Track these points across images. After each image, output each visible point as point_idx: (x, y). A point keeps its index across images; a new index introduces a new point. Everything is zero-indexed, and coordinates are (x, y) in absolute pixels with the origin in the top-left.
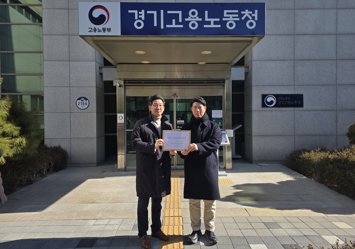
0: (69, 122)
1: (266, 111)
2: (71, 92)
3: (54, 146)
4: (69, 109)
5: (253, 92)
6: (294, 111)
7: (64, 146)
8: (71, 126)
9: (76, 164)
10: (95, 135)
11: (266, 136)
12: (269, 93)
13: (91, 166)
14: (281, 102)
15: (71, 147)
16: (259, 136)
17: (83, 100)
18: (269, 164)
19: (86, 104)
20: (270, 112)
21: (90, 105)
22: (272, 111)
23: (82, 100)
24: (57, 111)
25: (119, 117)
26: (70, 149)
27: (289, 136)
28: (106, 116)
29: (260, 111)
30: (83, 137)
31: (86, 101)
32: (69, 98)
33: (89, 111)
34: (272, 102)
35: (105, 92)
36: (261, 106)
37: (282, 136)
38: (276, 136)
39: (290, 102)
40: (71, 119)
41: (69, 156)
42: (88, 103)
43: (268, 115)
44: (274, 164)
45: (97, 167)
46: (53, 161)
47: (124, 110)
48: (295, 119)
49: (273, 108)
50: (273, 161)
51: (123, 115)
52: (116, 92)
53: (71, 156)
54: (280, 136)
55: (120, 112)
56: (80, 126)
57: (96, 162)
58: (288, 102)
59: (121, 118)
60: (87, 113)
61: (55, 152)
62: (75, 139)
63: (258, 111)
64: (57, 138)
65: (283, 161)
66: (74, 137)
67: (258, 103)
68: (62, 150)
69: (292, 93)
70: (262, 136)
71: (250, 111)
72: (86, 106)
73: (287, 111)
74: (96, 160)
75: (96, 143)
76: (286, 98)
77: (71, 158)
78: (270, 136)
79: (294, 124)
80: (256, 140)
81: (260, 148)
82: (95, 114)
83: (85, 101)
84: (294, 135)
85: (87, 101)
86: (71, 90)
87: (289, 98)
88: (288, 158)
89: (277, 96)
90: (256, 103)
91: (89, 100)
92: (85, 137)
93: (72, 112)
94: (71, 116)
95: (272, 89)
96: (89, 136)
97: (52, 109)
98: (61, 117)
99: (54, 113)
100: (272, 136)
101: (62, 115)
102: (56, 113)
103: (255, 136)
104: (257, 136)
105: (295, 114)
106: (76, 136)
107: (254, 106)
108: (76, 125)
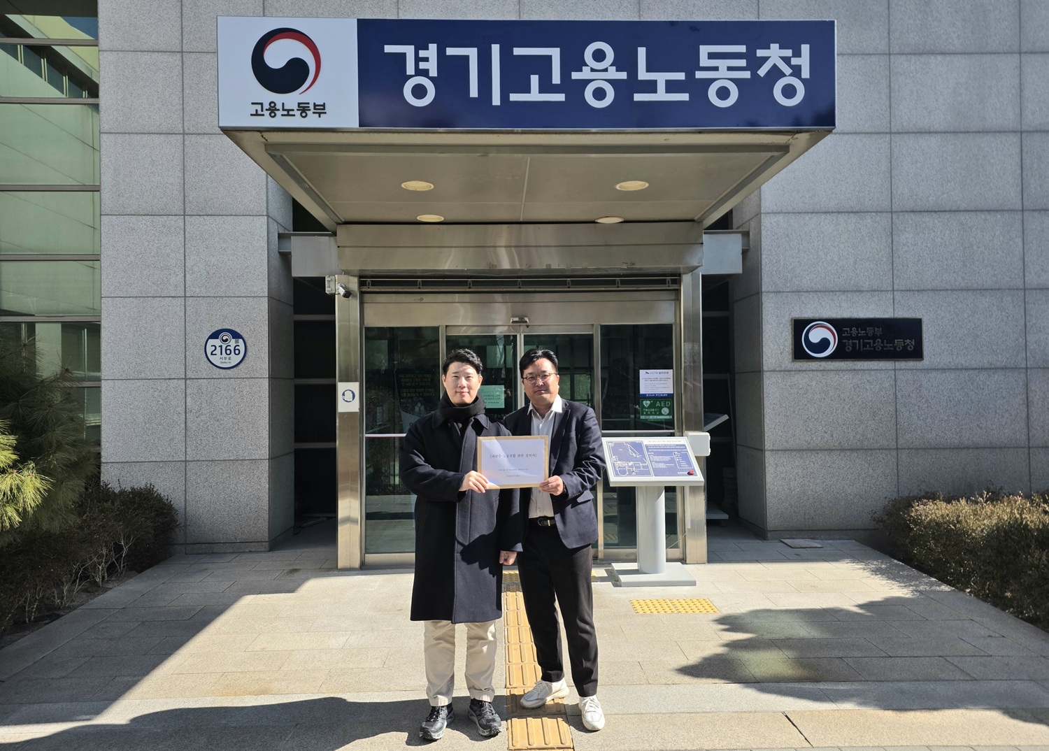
0: (181, 409)
1: (805, 371)
2: (188, 312)
3: (133, 489)
4: (183, 367)
5: (764, 311)
6: (895, 370)
7: (167, 486)
8: (188, 423)
9: (203, 546)
10: (264, 452)
11: (808, 450)
12: (817, 316)
13: (250, 551)
14: (854, 345)
15: (185, 491)
16: (785, 450)
17: (226, 340)
18: (817, 539)
19: (237, 352)
20: (819, 374)
21: (249, 353)
22: (825, 373)
23: (224, 338)
24: (143, 375)
25: (343, 394)
26: (183, 497)
27: (879, 449)
28: (297, 388)
29: (788, 371)
30: (225, 456)
31: (237, 342)
32: (183, 332)
33: (246, 373)
34: (824, 344)
35: (296, 312)
36: (790, 357)
37: (858, 449)
38: (838, 450)
39: (883, 342)
40: (189, 399)
41: (180, 519)
42: (242, 348)
43: (814, 384)
44: (834, 539)
45: (270, 554)
46: (127, 538)
47: (358, 371)
48: (899, 396)
49: (830, 363)
50: (830, 530)
51: (355, 386)
52: (334, 313)
53: (186, 520)
54: (852, 450)
55: (347, 379)
56: (217, 423)
57: (267, 540)
58: (874, 343)
59: (349, 396)
60: (238, 381)
61: (135, 509)
62: (199, 463)
63: (780, 371)
64: (143, 459)
65: (864, 529)
66: (198, 457)
67: (782, 347)
68: (159, 499)
69: (888, 315)
70: (795, 450)
71: (758, 372)
72: (235, 359)
73: (873, 373)
74: (267, 530)
75: (266, 475)
76: (870, 330)
77: (185, 526)
78: (820, 450)
79: (896, 412)
80: (776, 465)
81: (790, 489)
82: (265, 384)
83: (233, 342)
84: (897, 449)
85: (241, 340)
86: (188, 308)
87: (879, 331)
88: (880, 521)
89: (839, 325)
90: (776, 347)
91: (246, 339)
92: (232, 458)
93: (190, 379)
94: (189, 391)
95: (823, 303)
96: (245, 455)
97: (126, 367)
98: (156, 393)
99: (133, 381)
100: (826, 450)
101: (159, 388)
102: (141, 382)
103: (775, 450)
104: (778, 450)
105: (898, 383)
106: (203, 454)
107: (769, 355)
108: (203, 418)
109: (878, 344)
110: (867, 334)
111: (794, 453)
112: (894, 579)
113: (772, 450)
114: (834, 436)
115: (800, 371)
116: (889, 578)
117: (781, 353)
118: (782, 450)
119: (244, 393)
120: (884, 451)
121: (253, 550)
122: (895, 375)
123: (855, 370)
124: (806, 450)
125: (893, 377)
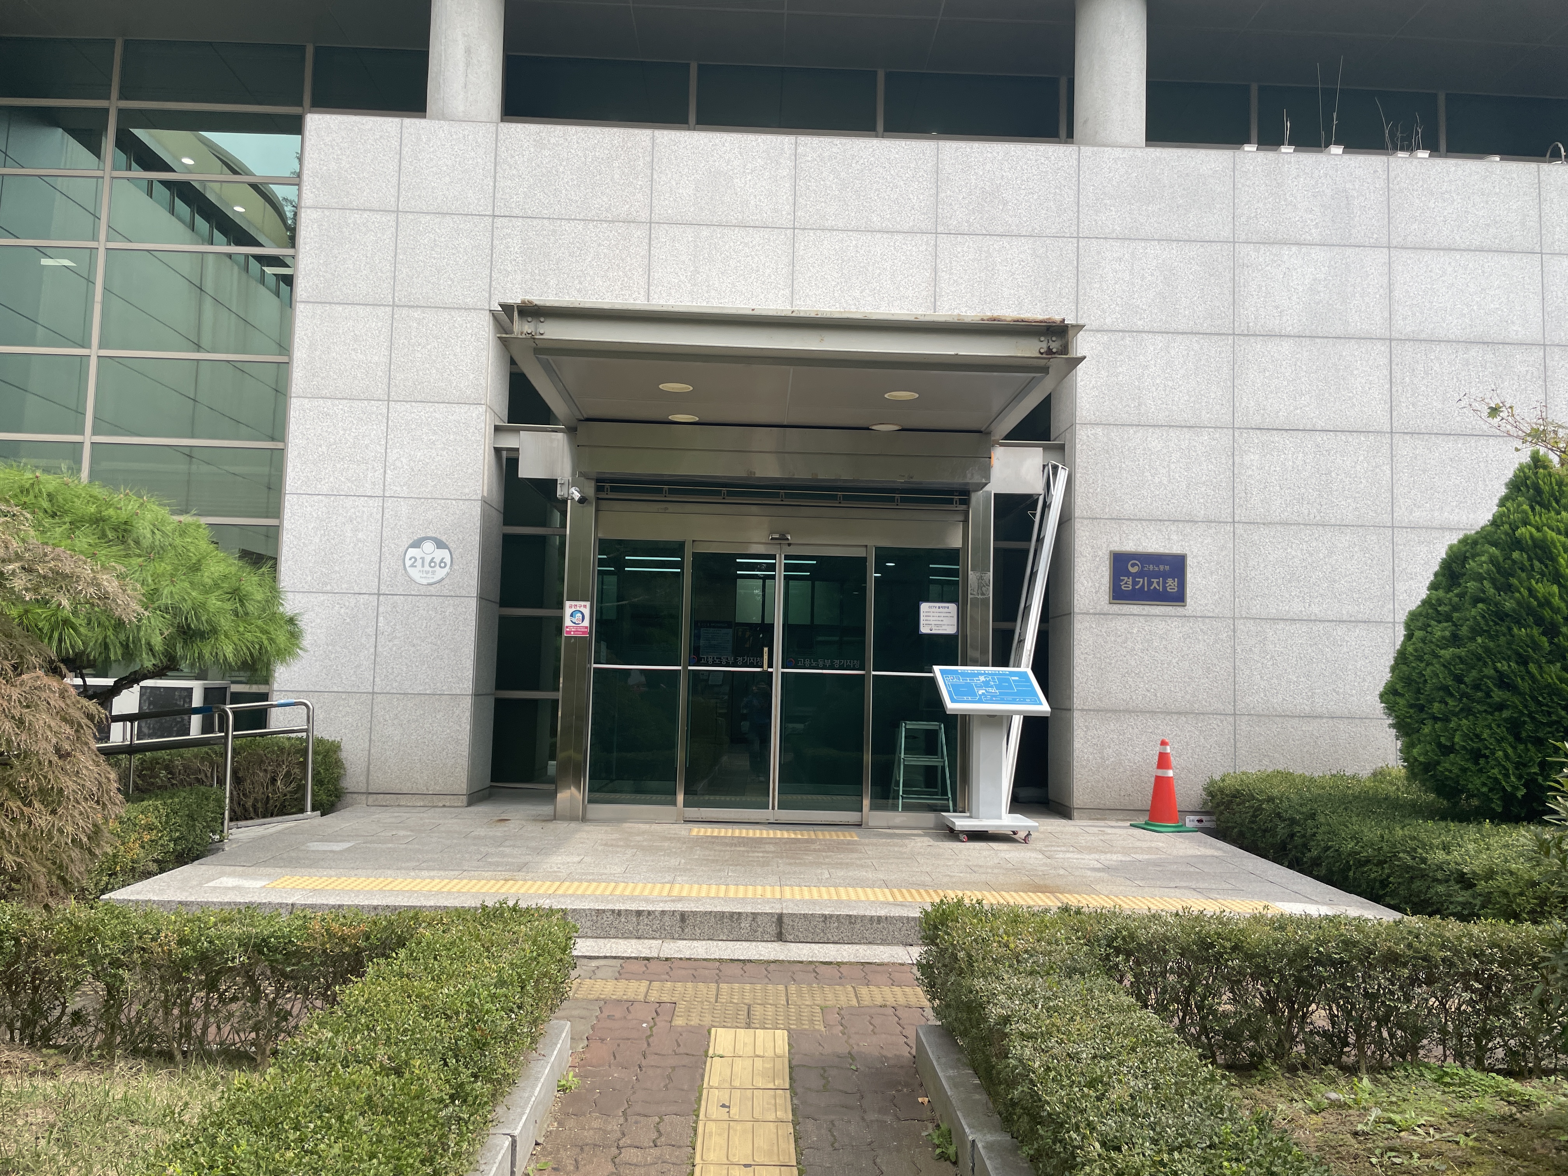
0: (371, 631)
1: (1125, 615)
2: (387, 516)
4: (376, 580)
5: (1076, 540)
6: (1234, 618)
8: (379, 647)
9: (388, 797)
10: (467, 686)
11: (1126, 711)
13: (444, 806)
15: (371, 729)
16: (1098, 711)
17: (430, 550)
19: (443, 565)
20: (1142, 619)
21: (456, 567)
22: (1148, 619)
23: (428, 548)
24: (329, 588)
25: (572, 615)
27: (1213, 714)
29: (1104, 614)
30: (419, 689)
31: (442, 553)
32: (379, 539)
33: (450, 591)
35: (506, 523)
36: (1107, 597)
37: (1187, 713)
38: (1161, 712)
40: (381, 619)
42: (448, 560)
43: (1135, 631)
45: (469, 809)
48: (1239, 650)
49: (1155, 606)
51: (585, 607)
52: (565, 524)
53: (369, 764)
54: (1179, 713)
55: (576, 597)
56: (413, 649)
57: (465, 792)
59: (577, 616)
60: (441, 599)
62: (389, 696)
63: (1095, 614)
64: (322, 689)
66: (388, 689)
67: (1097, 585)
70: (1110, 711)
71: (1067, 614)
72: (439, 573)
73: (1207, 620)
74: (465, 781)
75: (468, 714)
77: (367, 771)
78: (1141, 712)
79: (1235, 669)
80: (1087, 727)
81: (1102, 758)
82: (473, 604)
83: (437, 553)
84: (1235, 714)
85: (446, 551)
86: (386, 511)
90: (1090, 584)
91: (452, 550)
92: (428, 692)
93: (384, 594)
94: (381, 609)
95: (1149, 534)
96: (444, 688)
97: (309, 578)
98: (342, 610)
99: (317, 595)
100: (1148, 712)
101: (347, 604)
102: (326, 597)
103: (1086, 710)
104: (1090, 710)
105: (1238, 633)
106: (395, 684)
107: (1082, 594)
108: (396, 642)
111: (1109, 715)
113: (1082, 710)
114: (1158, 695)
115: (1118, 615)
117: (1096, 592)
118: (1094, 710)
119: (447, 614)
120: (1219, 717)
121: (448, 804)
122: (1234, 625)
123: (1185, 616)
124: (1123, 711)
125: (1232, 627)
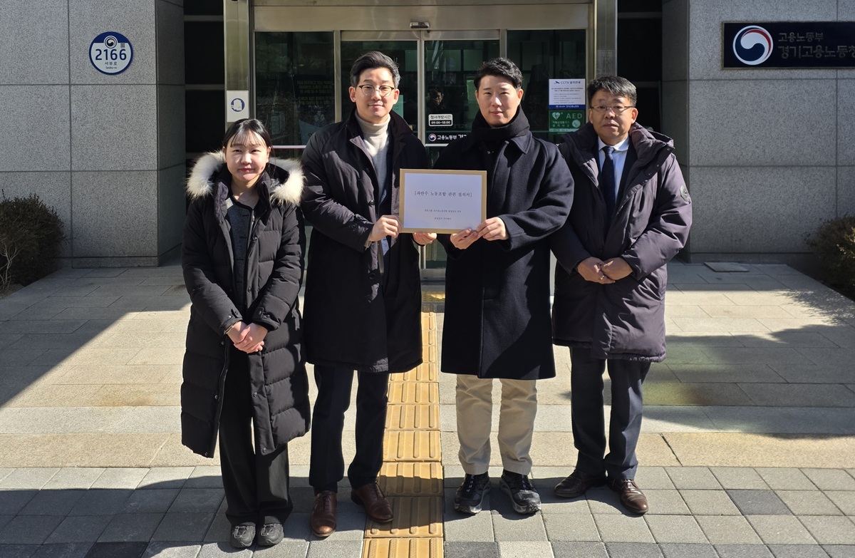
0: (66, 116)
1: (736, 80)
2: (72, 15)
3: (16, 199)
4: (67, 72)
5: (691, 14)
6: (837, 79)
7: (51, 197)
8: (73, 131)
9: (90, 260)
10: (152, 163)
11: (737, 166)
12: (750, 19)
13: (139, 266)
14: (791, 51)
15: (71, 202)
16: (712, 167)
17: (112, 44)
18: (745, 262)
19: (123, 57)
20: (751, 83)
21: (135, 58)
22: (757, 82)
23: (110, 42)
24: (26, 81)
25: (232, 103)
26: (69, 209)
27: (816, 166)
28: (189, 95)
29: (717, 80)
30: (111, 166)
31: (123, 46)
32: (66, 35)
33: (133, 80)
34: (758, 49)
35: (187, 12)
36: (719, 64)
37: (792, 166)
38: (770, 166)
39: (824, 49)
40: (73, 106)
41: (66, 231)
42: (128, 52)
43: (745, 94)
44: (764, 263)
45: (160, 269)
46: (11, 250)
47: (248, 78)
48: (841, 108)
49: (764, 71)
50: (759, 253)
51: (244, 95)
52: (222, 13)
53: (72, 232)
54: (786, 166)
55: (236, 87)
56: (103, 132)
57: (156, 254)
58: (814, 49)
59: (238, 105)
60: (125, 88)
61: (19, 220)
62: (85, 174)
63: (708, 80)
64: (27, 169)
65: (797, 253)
66: (84, 167)
67: (710, 54)
68: (44, 210)
69: (831, 17)
70: (723, 166)
71: (684, 80)
72: (121, 64)
73: (812, 82)
74: (156, 244)
75: (155, 187)
76: (810, 36)
77: (72, 238)
78: (750, 166)
79: (837, 125)
80: (701, 182)
81: (715, 208)
82: (153, 91)
83: (118, 47)
84: (837, 166)
85: (127, 45)
86: (71, 10)
87: (819, 36)
88: (813, 244)
89: (775, 29)
90: (704, 53)
91: (132, 43)
92: (119, 169)
93: (74, 85)
94: (73, 98)
95: (758, 5)
96: (133, 165)
97: (8, 72)
98: (40, 100)
99: (16, 87)
100: (757, 166)
101: (43, 94)
102: (24, 88)
103: (700, 166)
104: (704, 166)
105: (840, 93)
106: (90, 163)
107: (696, 62)
108: (88, 126)
109: (819, 51)
110: (806, 39)
111: (722, 169)
112: (817, 306)
113: (697, 166)
114: (767, 151)
115: (730, 80)
116: (812, 305)
117: (710, 61)
118: (708, 166)
119: (131, 100)
120: (821, 168)
121: (142, 264)
122: (837, 85)
123: (791, 79)
124: (735, 166)
125: (835, 87)
